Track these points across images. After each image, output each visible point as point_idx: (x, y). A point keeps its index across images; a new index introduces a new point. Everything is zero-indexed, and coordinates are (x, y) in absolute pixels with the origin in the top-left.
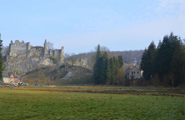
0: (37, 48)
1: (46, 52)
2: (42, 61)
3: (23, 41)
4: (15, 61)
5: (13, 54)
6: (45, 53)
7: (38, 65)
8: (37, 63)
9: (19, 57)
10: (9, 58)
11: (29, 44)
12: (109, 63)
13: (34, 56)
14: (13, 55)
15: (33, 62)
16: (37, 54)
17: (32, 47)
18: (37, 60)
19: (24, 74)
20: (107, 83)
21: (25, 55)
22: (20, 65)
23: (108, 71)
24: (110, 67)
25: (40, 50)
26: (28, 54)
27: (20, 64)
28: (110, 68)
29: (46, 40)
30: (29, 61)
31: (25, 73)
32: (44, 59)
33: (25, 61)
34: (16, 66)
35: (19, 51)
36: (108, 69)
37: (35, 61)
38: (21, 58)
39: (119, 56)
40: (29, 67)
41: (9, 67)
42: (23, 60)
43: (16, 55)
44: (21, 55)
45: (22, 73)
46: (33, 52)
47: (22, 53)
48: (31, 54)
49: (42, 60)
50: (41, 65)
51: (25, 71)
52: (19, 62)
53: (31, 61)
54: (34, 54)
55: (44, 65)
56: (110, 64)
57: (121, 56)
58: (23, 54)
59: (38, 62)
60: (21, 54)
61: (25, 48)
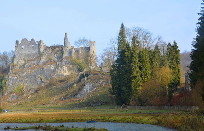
0: (54, 48)
1: (66, 54)
2: (60, 68)
3: (33, 40)
4: (20, 72)
5: (19, 61)
6: (64, 56)
7: (54, 76)
8: (52, 73)
9: (27, 64)
10: (13, 67)
11: (42, 43)
12: (136, 59)
13: (49, 61)
14: (19, 63)
15: (45, 72)
16: (53, 58)
17: (46, 48)
18: (52, 67)
19: (33, 92)
20: (131, 102)
21: (36, 62)
22: (27, 78)
23: (134, 77)
24: (140, 68)
25: (58, 51)
26: (40, 59)
27: (27, 76)
28: (138, 69)
29: (66, 34)
30: (40, 70)
31: (33, 90)
32: (63, 66)
33: (34, 71)
34: (21, 79)
35: (27, 55)
36: (135, 73)
37: (49, 70)
38: (30, 66)
39: (169, 44)
40: (40, 80)
41: (11, 82)
42: (33, 69)
43: (23, 62)
44: (30, 62)
45: (29, 90)
46: (48, 55)
47: (32, 58)
48: (44, 60)
49: (61, 66)
50: (59, 75)
51: (33, 87)
52: (25, 74)
53: (43, 71)
54: (49, 59)
55: (63, 75)
56: (139, 61)
57: (175, 43)
58: (34, 60)
59: (54, 71)
60: (31, 60)
61: (36, 51)
